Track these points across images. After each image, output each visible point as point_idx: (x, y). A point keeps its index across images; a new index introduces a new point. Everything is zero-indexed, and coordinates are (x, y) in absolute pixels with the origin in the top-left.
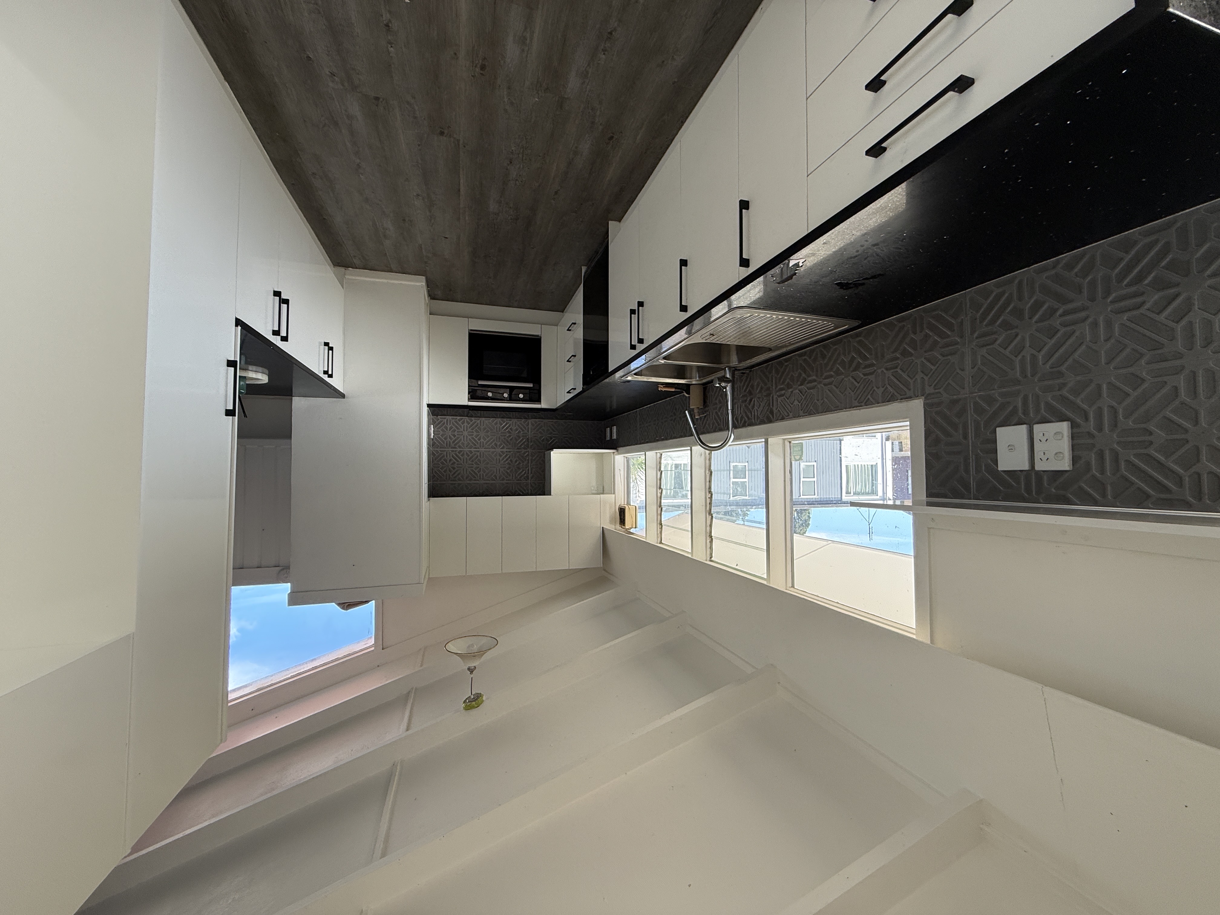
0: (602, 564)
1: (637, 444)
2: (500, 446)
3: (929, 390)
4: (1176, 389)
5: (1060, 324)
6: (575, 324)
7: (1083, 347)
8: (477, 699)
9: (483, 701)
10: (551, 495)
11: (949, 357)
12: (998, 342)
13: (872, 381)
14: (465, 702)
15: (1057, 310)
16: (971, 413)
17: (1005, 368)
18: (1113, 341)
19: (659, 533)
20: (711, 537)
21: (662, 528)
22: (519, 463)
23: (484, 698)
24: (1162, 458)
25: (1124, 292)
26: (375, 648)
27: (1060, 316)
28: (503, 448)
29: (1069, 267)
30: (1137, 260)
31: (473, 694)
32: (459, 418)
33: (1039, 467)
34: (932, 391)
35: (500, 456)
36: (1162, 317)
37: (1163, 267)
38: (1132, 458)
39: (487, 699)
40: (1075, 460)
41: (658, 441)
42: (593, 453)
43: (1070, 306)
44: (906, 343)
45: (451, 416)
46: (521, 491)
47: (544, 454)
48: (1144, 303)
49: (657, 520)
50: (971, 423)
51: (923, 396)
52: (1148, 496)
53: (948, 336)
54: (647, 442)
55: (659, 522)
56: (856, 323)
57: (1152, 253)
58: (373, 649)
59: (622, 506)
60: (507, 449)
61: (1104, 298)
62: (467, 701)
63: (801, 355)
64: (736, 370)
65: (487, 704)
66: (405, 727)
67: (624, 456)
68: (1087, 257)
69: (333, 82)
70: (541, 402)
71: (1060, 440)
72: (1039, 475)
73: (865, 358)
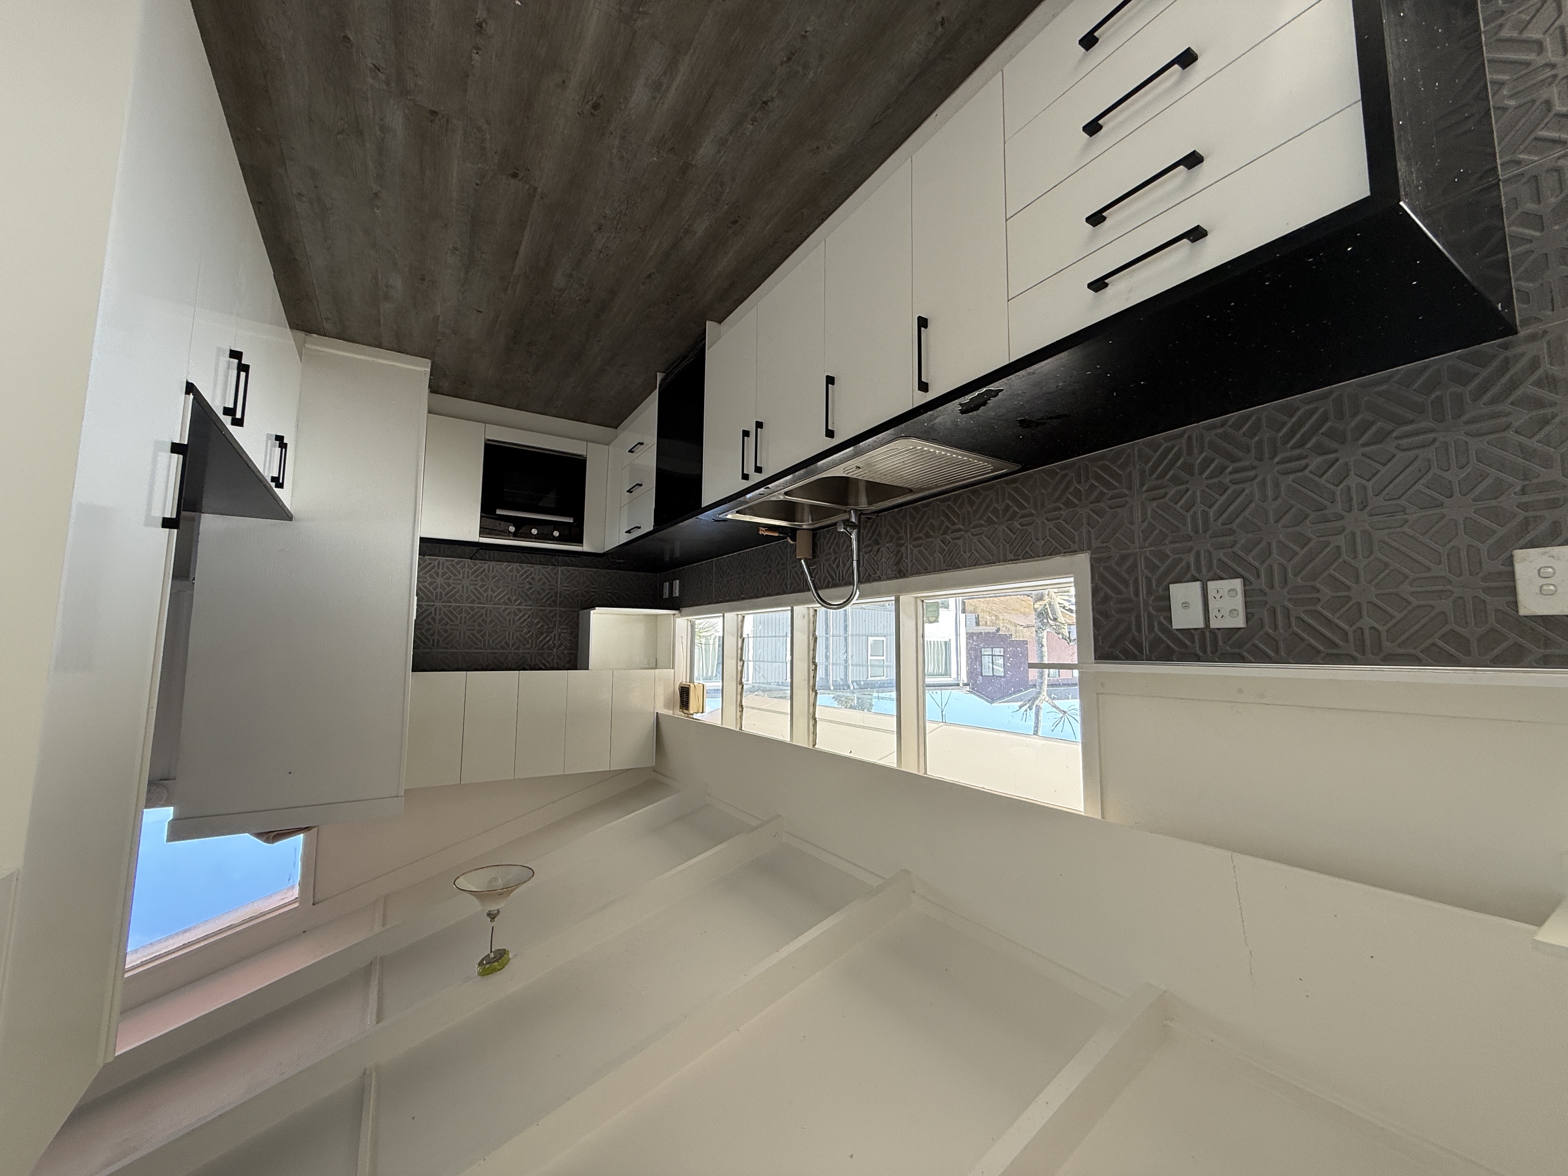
0: (654, 763)
1: (710, 603)
2: (516, 601)
3: (1095, 544)
4: (1338, 547)
5: (1230, 481)
6: (642, 444)
7: (1253, 505)
8: (500, 958)
9: (509, 959)
10: (588, 669)
11: (1117, 509)
12: (1169, 496)
13: (1030, 532)
14: (481, 964)
15: (1227, 467)
16: (1141, 569)
17: (1176, 523)
18: (1279, 501)
19: (738, 717)
20: (815, 719)
21: (742, 710)
22: (542, 626)
23: (511, 956)
24: (1329, 615)
25: (1289, 454)
26: (300, 904)
27: (1230, 473)
28: (520, 604)
29: (1238, 426)
30: (1300, 424)
31: (493, 950)
32: (456, 560)
33: (1214, 624)
34: (1100, 545)
35: (516, 615)
36: (1322, 481)
37: (1322, 434)
38: (1302, 615)
39: (515, 956)
40: (1248, 617)
41: (743, 599)
42: (644, 615)
43: (1240, 464)
44: (1070, 493)
45: (445, 557)
46: (544, 665)
47: (578, 615)
48: (1307, 466)
49: (737, 702)
50: (1142, 579)
51: (1089, 550)
52: (1319, 652)
53: (1116, 488)
54: (728, 601)
55: (738, 703)
56: (1016, 467)
57: (1311, 421)
58: (297, 905)
59: (685, 685)
60: (525, 606)
61: (1272, 458)
62: (485, 962)
63: (943, 500)
64: (862, 513)
65: (514, 965)
66: (374, 1017)
67: (688, 620)
68: (1254, 418)
69: (373, 78)
70: (582, 543)
71: (1234, 597)
72: (1213, 632)
73: (1022, 507)
